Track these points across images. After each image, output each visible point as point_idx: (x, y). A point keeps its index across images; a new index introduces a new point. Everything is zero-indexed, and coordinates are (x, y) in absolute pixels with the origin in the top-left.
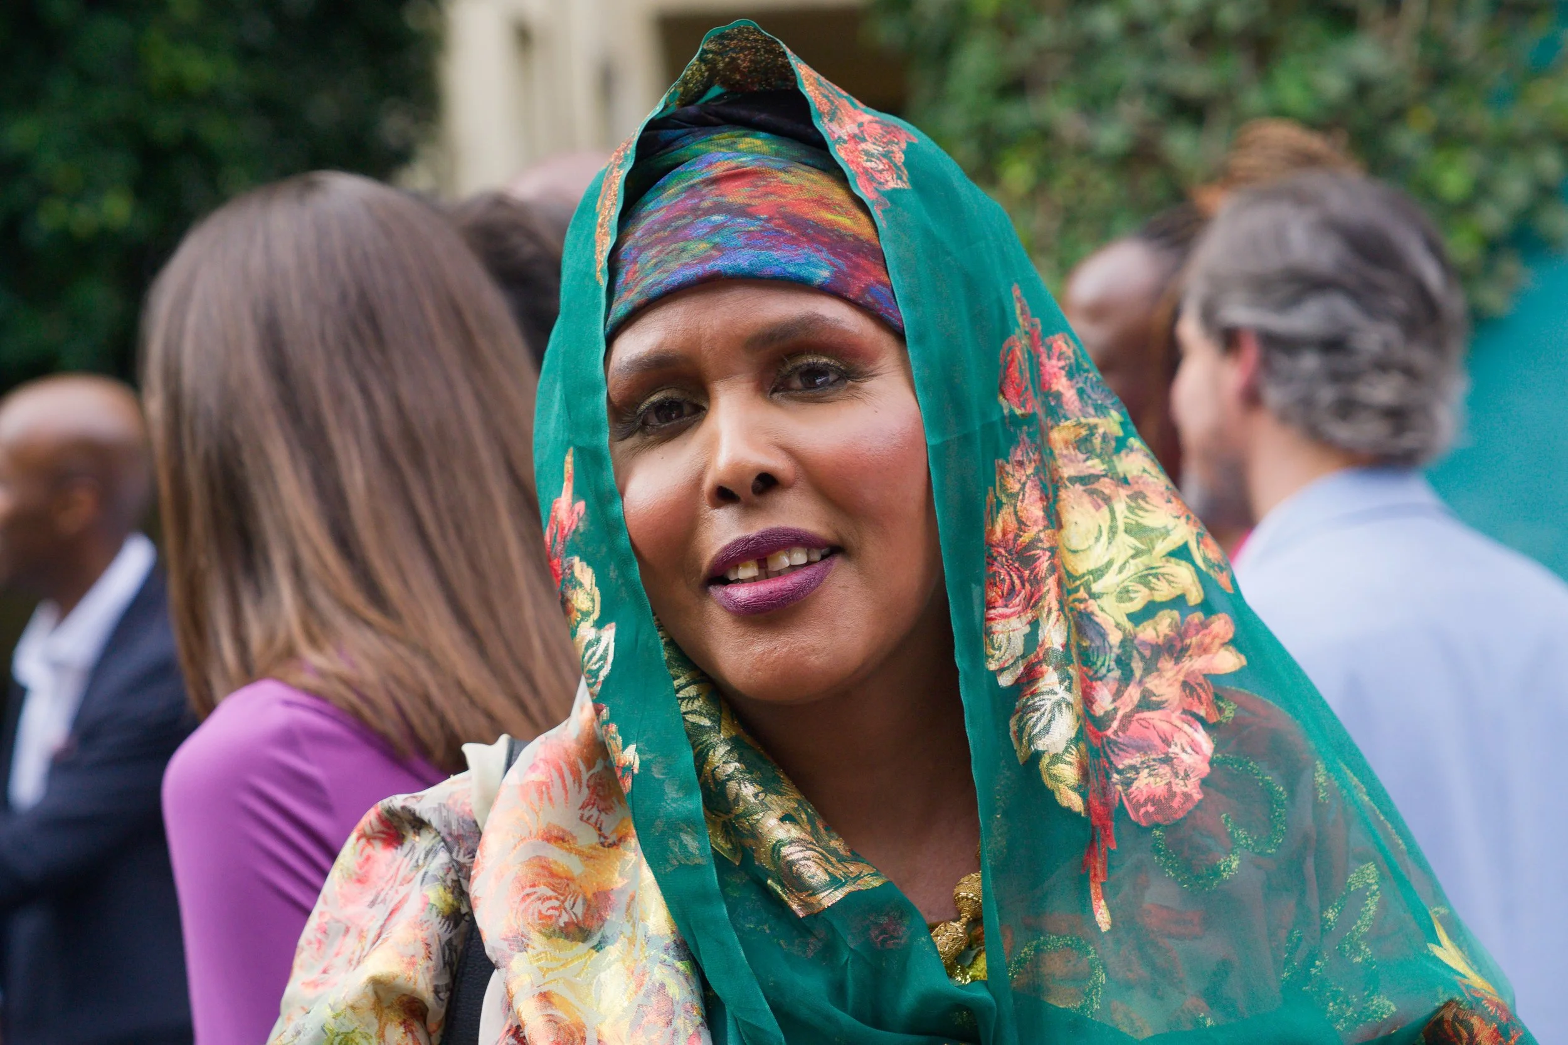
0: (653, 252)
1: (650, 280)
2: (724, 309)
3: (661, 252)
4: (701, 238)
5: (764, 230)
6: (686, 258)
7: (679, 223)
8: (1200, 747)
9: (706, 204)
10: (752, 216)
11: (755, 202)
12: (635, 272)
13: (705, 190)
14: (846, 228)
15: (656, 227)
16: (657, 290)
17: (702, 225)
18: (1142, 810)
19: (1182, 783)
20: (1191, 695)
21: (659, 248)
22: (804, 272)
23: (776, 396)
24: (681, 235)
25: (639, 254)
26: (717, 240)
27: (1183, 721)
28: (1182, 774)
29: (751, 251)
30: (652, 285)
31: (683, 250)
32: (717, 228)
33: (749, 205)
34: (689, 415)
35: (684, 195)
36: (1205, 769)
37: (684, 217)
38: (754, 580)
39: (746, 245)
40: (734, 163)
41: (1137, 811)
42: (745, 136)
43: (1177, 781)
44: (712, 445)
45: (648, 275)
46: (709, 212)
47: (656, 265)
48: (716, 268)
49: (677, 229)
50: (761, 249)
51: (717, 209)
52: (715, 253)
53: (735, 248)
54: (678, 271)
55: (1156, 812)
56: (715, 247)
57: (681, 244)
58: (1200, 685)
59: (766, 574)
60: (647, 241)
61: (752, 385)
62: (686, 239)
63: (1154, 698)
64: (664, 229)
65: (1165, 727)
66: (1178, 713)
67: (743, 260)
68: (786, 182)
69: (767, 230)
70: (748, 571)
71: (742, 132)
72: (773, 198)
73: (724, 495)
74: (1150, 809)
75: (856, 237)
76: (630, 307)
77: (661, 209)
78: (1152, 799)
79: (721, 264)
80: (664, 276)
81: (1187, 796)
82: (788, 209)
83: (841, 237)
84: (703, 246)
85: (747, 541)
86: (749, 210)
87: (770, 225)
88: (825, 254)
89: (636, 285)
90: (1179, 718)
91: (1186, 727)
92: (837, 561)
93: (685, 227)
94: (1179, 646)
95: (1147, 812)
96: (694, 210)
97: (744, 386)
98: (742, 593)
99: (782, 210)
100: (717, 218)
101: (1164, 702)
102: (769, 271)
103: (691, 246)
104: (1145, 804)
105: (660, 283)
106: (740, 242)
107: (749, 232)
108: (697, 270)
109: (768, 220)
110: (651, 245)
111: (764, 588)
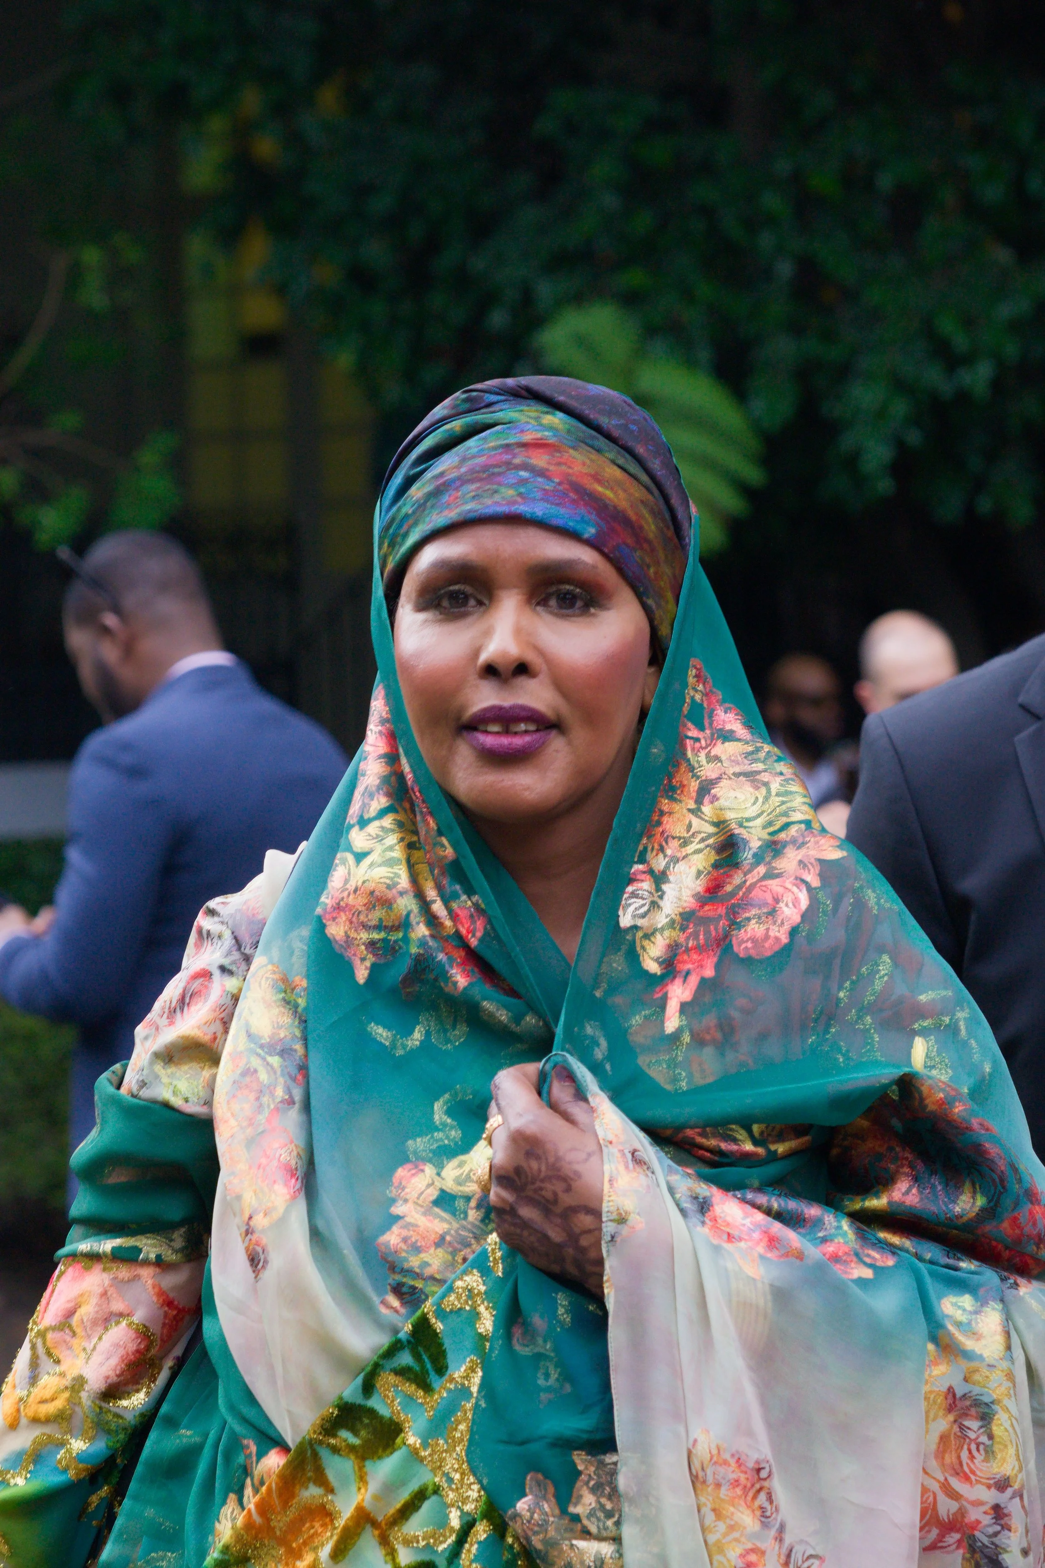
0: (474, 486)
1: (468, 507)
2: (518, 540)
3: (478, 488)
4: (511, 486)
5: (555, 490)
6: (497, 498)
7: (496, 470)
8: (799, 904)
9: (517, 461)
10: (549, 478)
11: (552, 468)
12: (457, 498)
13: (517, 450)
14: (609, 499)
15: (477, 469)
16: (472, 515)
17: (511, 477)
18: (743, 946)
19: (777, 929)
20: (804, 868)
21: (478, 485)
22: (579, 527)
23: (539, 608)
24: (498, 479)
25: (462, 485)
26: (522, 490)
27: (794, 884)
28: (779, 921)
29: (546, 505)
30: (470, 511)
31: (496, 492)
32: (523, 482)
33: (547, 470)
34: (473, 607)
35: (500, 450)
36: (797, 919)
37: (500, 467)
38: (497, 733)
39: (542, 499)
40: (539, 435)
41: (740, 946)
42: (547, 413)
43: (774, 927)
44: (488, 633)
45: (467, 503)
46: (518, 467)
47: (474, 497)
48: (519, 511)
49: (493, 474)
50: (552, 504)
51: (524, 467)
52: (519, 500)
53: (534, 499)
54: (490, 505)
55: (753, 948)
56: (520, 495)
57: (495, 487)
58: (811, 864)
59: (507, 732)
60: (469, 478)
61: (525, 597)
62: (500, 484)
63: (776, 871)
64: (484, 472)
65: (780, 890)
66: (792, 879)
67: (539, 510)
68: (574, 458)
69: (557, 491)
70: (495, 728)
71: (546, 409)
72: (564, 468)
73: (490, 671)
74: (749, 945)
75: (615, 507)
76: (449, 522)
77: (483, 456)
78: (753, 940)
79: (522, 508)
80: (479, 507)
81: (777, 939)
82: (574, 478)
83: (606, 506)
84: (511, 492)
85: (500, 708)
86: (548, 473)
87: (560, 488)
88: (594, 517)
89: (457, 507)
90: (791, 882)
91: (795, 889)
92: (554, 733)
93: (499, 474)
94: (800, 840)
95: (746, 947)
96: (508, 464)
97: (520, 597)
98: (489, 741)
99: (570, 478)
100: (523, 474)
101: (782, 873)
102: (555, 522)
103: (503, 490)
104: (747, 941)
105: (475, 511)
106: (538, 495)
107: (544, 490)
108: (503, 509)
109: (560, 484)
110: (471, 481)
111: (505, 741)
